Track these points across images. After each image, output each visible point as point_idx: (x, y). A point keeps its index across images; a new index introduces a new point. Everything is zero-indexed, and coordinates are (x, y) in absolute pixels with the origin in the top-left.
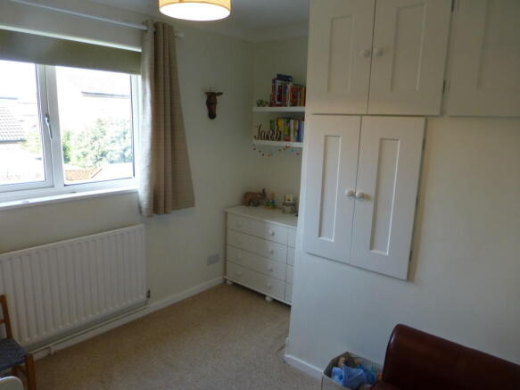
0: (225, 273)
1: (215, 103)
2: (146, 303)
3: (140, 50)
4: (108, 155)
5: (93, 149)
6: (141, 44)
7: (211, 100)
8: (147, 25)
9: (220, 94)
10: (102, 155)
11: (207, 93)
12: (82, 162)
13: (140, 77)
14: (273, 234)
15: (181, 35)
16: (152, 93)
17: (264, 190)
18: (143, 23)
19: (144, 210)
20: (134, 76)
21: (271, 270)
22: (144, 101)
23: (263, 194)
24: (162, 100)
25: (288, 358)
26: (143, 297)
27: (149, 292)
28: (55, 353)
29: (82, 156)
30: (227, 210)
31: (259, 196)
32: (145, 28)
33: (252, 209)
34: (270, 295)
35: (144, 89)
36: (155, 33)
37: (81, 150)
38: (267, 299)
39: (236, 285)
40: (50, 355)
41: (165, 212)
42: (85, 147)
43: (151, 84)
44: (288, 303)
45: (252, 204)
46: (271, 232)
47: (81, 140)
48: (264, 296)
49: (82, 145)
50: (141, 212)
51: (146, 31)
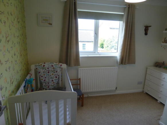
0: (144, 89)
1: (148, 30)
2: (115, 91)
3: (123, 14)
4: (114, 47)
5: (110, 45)
6: (124, 12)
7: (147, 29)
8: (126, 6)
9: (150, 26)
10: (112, 47)
11: (145, 26)
12: (107, 48)
13: (122, 22)
14: (164, 78)
15: (138, 7)
16: (125, 27)
17: (164, 62)
18: (125, 5)
19: (118, 62)
20: (121, 22)
21: (161, 91)
22: (122, 29)
23: (163, 63)
24: (128, 29)
25: (161, 123)
26: (114, 89)
27: (117, 88)
28: (89, 97)
29: (107, 47)
30: (148, 67)
31: (161, 64)
32: (125, 6)
33: (158, 68)
34: (160, 100)
35: (123, 26)
36: (129, 8)
37: (107, 45)
38: (158, 101)
39: (147, 93)
40: (88, 97)
41: (125, 64)
42: (108, 44)
43: (125, 24)
44: (164, 104)
45: (158, 66)
46: (163, 77)
47: (107, 42)
48: (157, 100)
49: (107, 43)
50: (117, 63)
51: (126, 7)
